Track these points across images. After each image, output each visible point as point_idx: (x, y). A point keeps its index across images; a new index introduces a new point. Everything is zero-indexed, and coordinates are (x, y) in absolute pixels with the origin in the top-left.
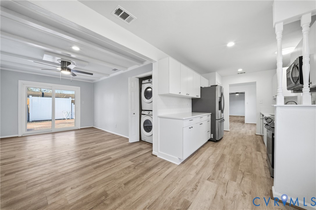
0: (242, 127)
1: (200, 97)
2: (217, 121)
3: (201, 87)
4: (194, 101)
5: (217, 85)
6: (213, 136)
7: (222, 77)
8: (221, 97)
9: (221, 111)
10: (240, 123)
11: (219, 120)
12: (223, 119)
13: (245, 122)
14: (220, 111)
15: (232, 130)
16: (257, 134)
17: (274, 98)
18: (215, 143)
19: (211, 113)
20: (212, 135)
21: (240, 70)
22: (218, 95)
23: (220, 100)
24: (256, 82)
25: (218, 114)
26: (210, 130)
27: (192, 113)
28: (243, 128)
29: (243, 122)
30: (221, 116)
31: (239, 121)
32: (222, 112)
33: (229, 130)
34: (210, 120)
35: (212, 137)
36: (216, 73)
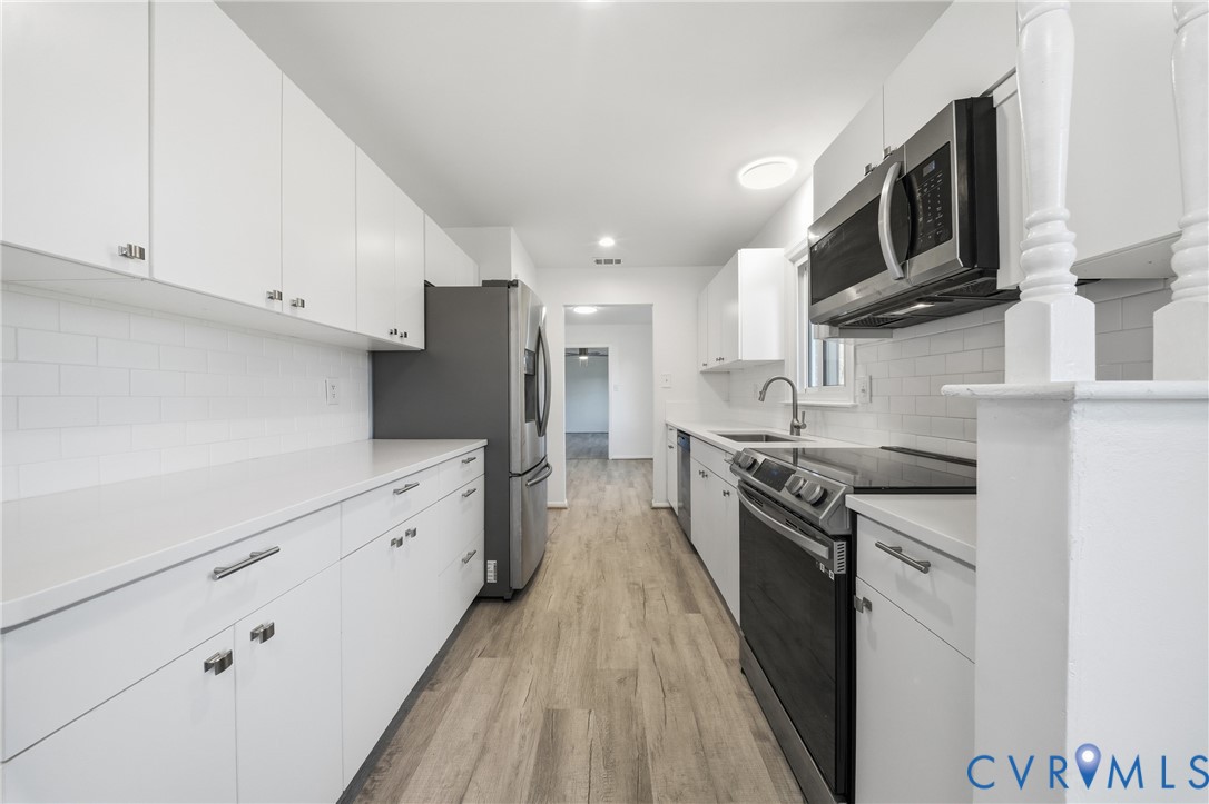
0: (604, 478)
1: (421, 346)
2: (516, 483)
3: (427, 285)
4: (385, 365)
5: (514, 284)
6: (498, 569)
7: (538, 265)
8: (533, 350)
9: (534, 423)
10: (596, 461)
11: (528, 476)
12: (544, 463)
13: (611, 457)
14: (530, 427)
15: (573, 498)
16: (655, 505)
17: (704, 368)
18: (507, 605)
19: (484, 442)
20: (492, 564)
21: (607, 242)
22: (520, 341)
23: (532, 368)
24: (652, 305)
25: (523, 444)
26: (479, 546)
27: (375, 447)
28: (609, 482)
29: (602, 455)
30: (535, 447)
31: (589, 451)
32: (541, 428)
33: (565, 503)
34: (480, 485)
35: (492, 579)
36: (512, 230)
